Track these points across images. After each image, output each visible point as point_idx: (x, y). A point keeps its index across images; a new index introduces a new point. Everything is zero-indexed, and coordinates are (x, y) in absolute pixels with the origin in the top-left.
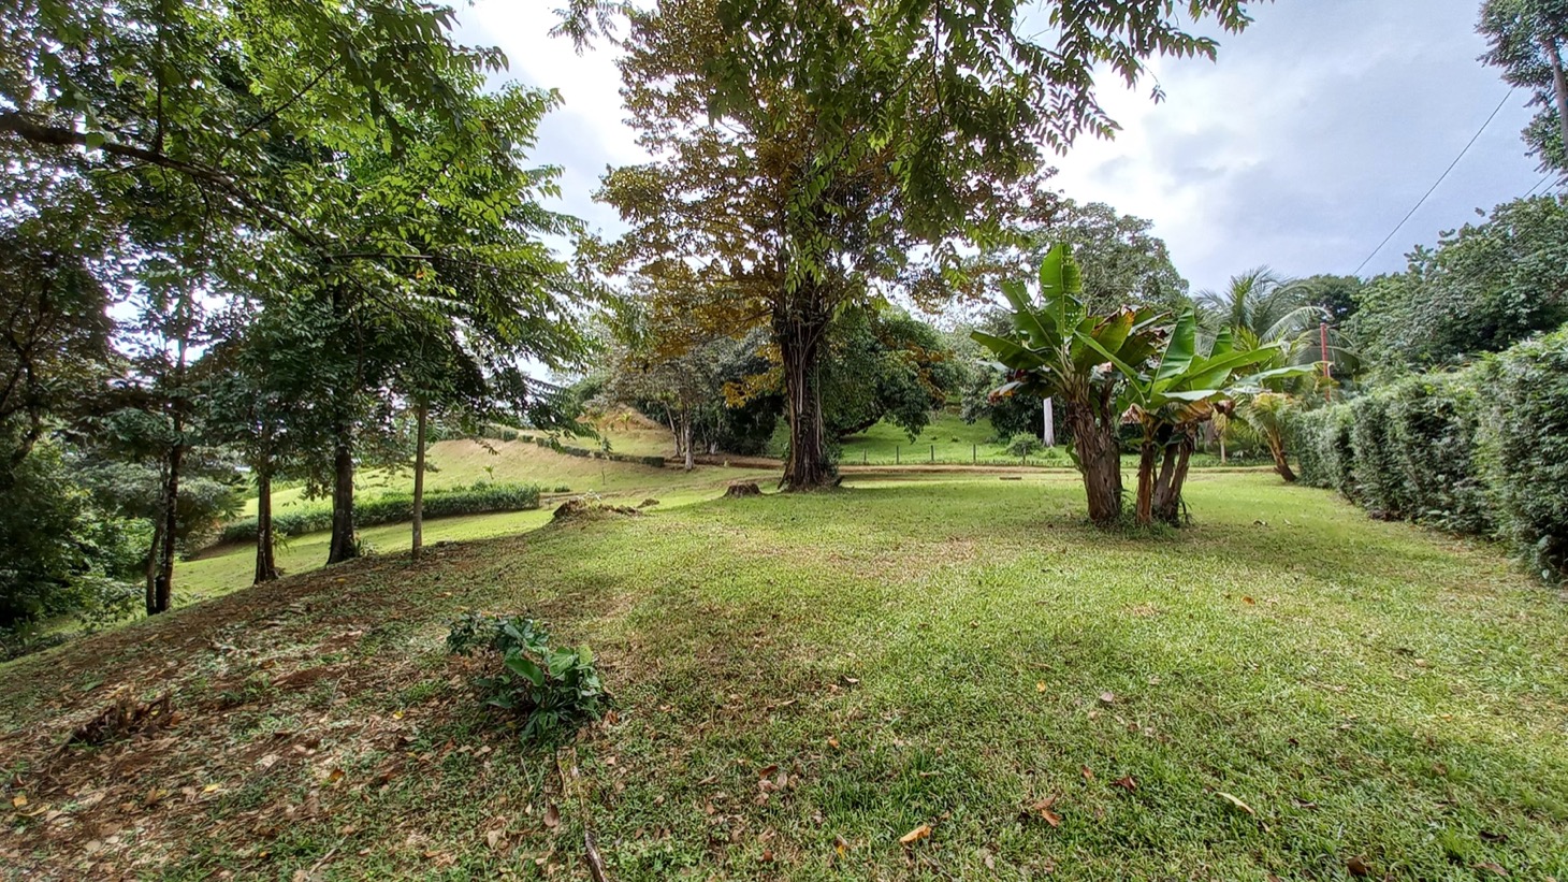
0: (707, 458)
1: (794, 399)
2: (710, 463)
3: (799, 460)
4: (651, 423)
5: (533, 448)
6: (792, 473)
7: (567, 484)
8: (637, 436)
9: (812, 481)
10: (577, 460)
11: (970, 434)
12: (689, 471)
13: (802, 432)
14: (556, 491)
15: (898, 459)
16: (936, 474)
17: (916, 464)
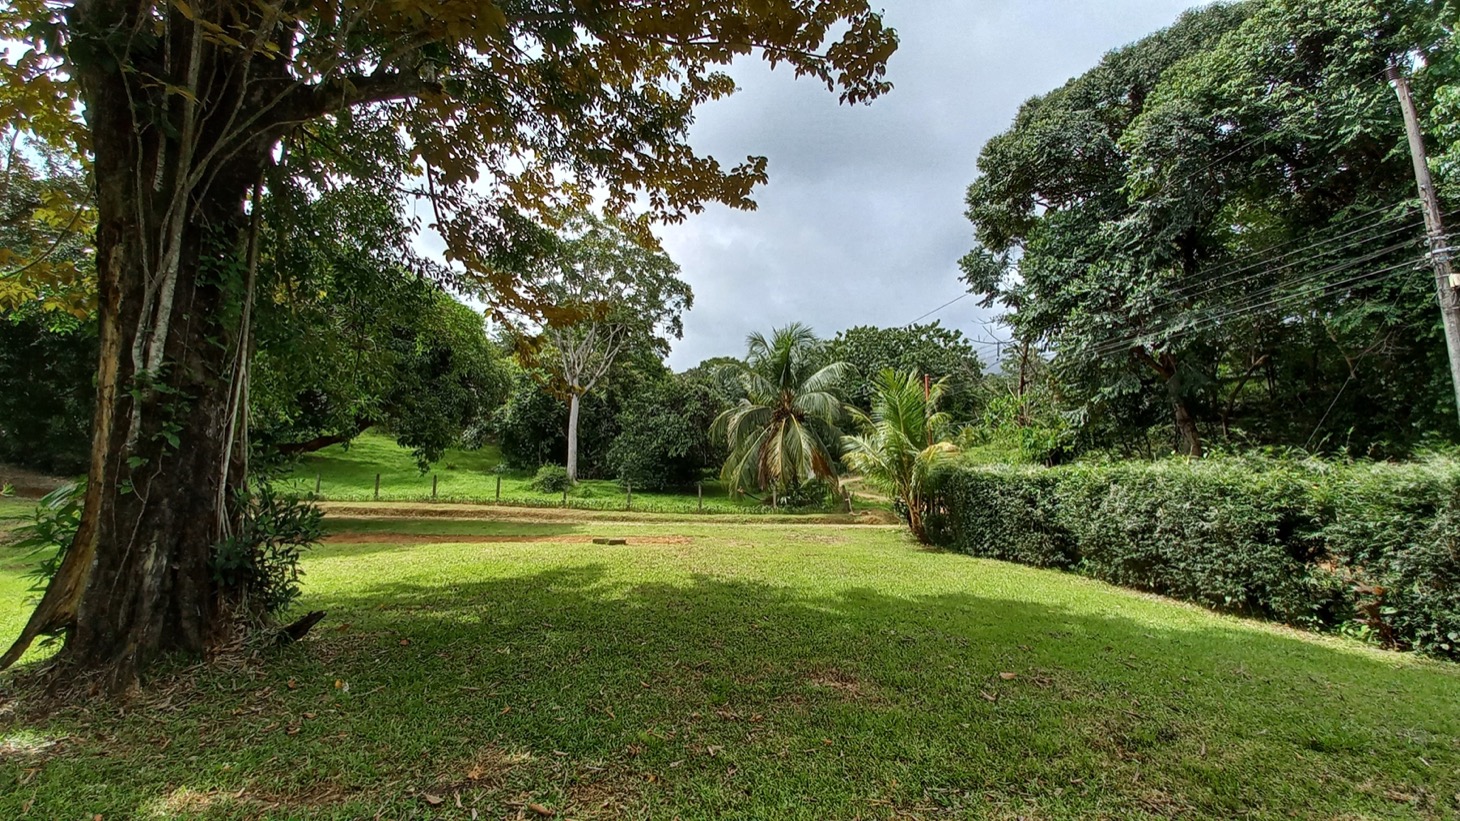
1: (128, 321)
3: (118, 560)
6: (75, 607)
9: (173, 637)
13: (145, 447)
15: (376, 493)
16: (445, 518)
17: (408, 501)
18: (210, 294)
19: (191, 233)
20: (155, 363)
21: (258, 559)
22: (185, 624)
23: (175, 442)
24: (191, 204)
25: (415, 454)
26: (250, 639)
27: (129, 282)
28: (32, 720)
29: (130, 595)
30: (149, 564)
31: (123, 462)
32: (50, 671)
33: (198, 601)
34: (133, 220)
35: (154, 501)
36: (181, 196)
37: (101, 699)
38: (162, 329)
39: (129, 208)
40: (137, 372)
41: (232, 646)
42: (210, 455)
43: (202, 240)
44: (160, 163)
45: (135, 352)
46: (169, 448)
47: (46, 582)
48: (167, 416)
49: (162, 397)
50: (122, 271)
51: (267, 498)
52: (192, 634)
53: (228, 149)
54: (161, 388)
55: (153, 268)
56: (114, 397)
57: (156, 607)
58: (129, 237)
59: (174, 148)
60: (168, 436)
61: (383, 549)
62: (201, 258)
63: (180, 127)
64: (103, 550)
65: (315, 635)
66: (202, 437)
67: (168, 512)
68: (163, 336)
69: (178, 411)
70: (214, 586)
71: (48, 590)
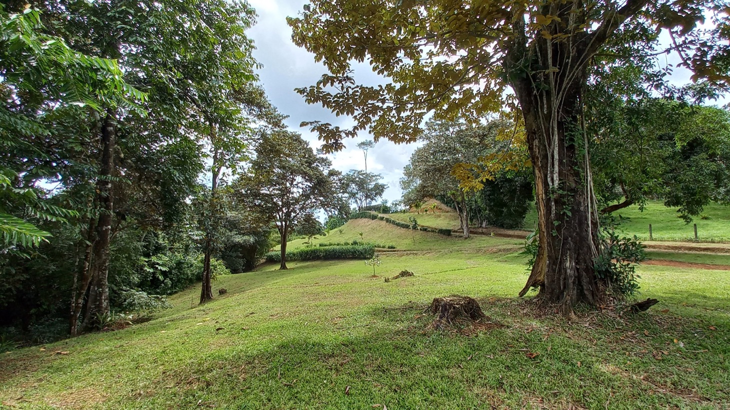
0: (480, 230)
1: (544, 167)
2: (483, 233)
3: (556, 263)
4: (448, 209)
5: (384, 223)
6: (543, 278)
7: (394, 244)
8: (439, 216)
9: (581, 296)
10: (403, 230)
11: (720, 213)
12: (466, 238)
13: (560, 217)
14: (389, 248)
15: (651, 236)
16: (709, 253)
17: (675, 241)
18: (571, 148)
19: (560, 125)
20: (556, 183)
21: (613, 267)
22: (586, 292)
23: (570, 214)
24: (558, 112)
25: (679, 211)
26: (617, 305)
27: (542, 153)
28: (537, 317)
29: (562, 276)
30: (568, 264)
31: (552, 223)
32: (538, 301)
33: (590, 283)
34: (539, 128)
35: (566, 239)
36: (555, 112)
37: (560, 315)
38: (556, 168)
39: (537, 124)
40: (551, 187)
41: (609, 307)
42: (584, 218)
43: (564, 126)
44: (545, 102)
45: (549, 179)
46: (568, 216)
47: (531, 268)
48: (564, 203)
49: (561, 196)
50: (539, 149)
51: (614, 239)
52: (590, 297)
53: (568, 83)
54: (561, 192)
55: (550, 145)
56: (544, 198)
57: (574, 283)
58: (540, 136)
59: (548, 93)
60: (567, 211)
61: (668, 270)
62: (565, 134)
63: (549, 84)
64: (549, 257)
65: (650, 311)
66: (579, 211)
67: (572, 243)
68: (557, 171)
69: (568, 200)
70: (595, 277)
71: (532, 270)
